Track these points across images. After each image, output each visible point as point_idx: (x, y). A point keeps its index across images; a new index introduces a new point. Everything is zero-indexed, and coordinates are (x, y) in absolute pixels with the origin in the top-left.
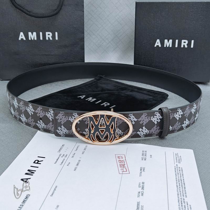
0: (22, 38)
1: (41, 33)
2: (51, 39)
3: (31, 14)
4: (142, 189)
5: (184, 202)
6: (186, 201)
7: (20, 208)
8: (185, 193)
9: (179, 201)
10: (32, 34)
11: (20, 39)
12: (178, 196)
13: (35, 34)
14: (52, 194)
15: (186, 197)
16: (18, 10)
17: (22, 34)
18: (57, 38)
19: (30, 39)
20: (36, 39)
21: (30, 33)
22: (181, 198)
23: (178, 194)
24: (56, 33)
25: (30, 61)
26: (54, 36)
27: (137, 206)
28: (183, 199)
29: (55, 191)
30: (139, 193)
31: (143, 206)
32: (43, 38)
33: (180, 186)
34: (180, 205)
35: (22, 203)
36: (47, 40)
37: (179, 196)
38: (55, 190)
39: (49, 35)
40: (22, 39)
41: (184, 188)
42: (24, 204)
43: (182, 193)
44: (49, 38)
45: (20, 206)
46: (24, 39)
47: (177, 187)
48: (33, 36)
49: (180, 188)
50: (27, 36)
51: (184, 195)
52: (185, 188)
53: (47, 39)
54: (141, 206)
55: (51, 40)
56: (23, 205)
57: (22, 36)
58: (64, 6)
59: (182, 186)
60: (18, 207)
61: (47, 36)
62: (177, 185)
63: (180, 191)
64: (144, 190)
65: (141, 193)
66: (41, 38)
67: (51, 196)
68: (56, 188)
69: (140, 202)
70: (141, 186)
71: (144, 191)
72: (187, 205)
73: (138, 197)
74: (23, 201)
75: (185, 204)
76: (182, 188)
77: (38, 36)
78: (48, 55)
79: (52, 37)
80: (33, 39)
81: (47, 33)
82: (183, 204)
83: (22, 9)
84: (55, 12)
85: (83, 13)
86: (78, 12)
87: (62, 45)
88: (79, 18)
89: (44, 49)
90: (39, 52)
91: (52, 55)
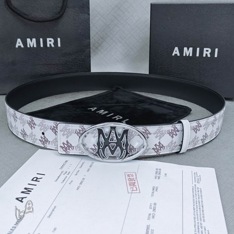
1: (41, 40)
4: (153, 211)
5: (201, 227)
6: (203, 226)
7: (12, 230)
8: (203, 217)
9: (195, 226)
10: (31, 41)
12: (194, 220)
14: (50, 215)
15: (204, 221)
18: (59, 45)
21: (28, 40)
22: (198, 223)
23: (195, 218)
24: (59, 39)
26: (56, 43)
27: (147, 230)
28: (201, 223)
29: (53, 212)
30: (150, 215)
31: (153, 230)
33: (197, 208)
34: (197, 230)
35: (15, 225)
37: (196, 220)
38: (53, 210)
39: (50, 42)
40: (20, 47)
41: (201, 211)
42: (17, 226)
43: (199, 216)
44: (50, 45)
45: (13, 228)
46: (22, 46)
47: (194, 209)
48: (32, 43)
49: (197, 210)
50: (25, 43)
51: (202, 219)
52: (203, 211)
53: (48, 46)
54: (151, 230)
55: (53, 47)
56: (15, 227)
58: (67, 9)
59: (200, 208)
60: (10, 229)
62: (194, 208)
63: (197, 215)
64: (155, 211)
65: (151, 215)
67: (48, 217)
68: (54, 208)
69: (150, 225)
70: (153, 208)
71: (156, 213)
72: (205, 230)
73: (148, 219)
74: (16, 223)
75: (202, 230)
76: (200, 211)
77: (38, 43)
78: (49, 64)
79: (54, 44)
81: (48, 39)
82: (200, 230)
85: (89, 16)
86: (83, 15)
87: (65, 53)
88: (84, 22)
89: (45, 57)
90: (39, 61)
91: (54, 65)
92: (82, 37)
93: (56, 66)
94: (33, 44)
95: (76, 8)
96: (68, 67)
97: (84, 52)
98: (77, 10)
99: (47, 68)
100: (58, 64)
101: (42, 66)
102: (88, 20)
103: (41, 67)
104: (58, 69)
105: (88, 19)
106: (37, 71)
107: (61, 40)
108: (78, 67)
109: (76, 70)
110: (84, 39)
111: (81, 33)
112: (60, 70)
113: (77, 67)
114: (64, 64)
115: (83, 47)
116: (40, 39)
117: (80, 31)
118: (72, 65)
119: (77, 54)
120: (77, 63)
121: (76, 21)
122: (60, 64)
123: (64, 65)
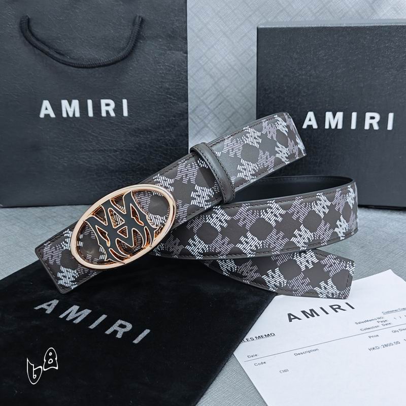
0: (47, 112)
1: (90, 102)
2: (113, 114)
3: (67, 59)
10: (70, 105)
11: (42, 115)
13: (76, 103)
16: (37, 52)
17: (46, 103)
18: (126, 113)
19: (64, 115)
20: (78, 115)
21: (65, 103)
24: (125, 102)
25: (65, 164)
26: (118, 109)
32: (94, 113)
36: (103, 117)
39: (108, 107)
40: (47, 116)
44: (107, 112)
46: (53, 115)
48: (70, 108)
50: (57, 108)
53: (104, 114)
55: (113, 117)
57: (46, 109)
58: (141, 41)
61: (104, 109)
66: (91, 114)
77: (83, 108)
78: (105, 150)
79: (114, 110)
80: (71, 115)
81: (103, 102)
83: (47, 49)
84: (121, 54)
85: (185, 55)
86: (173, 53)
87: (138, 129)
88: (176, 67)
89: (96, 137)
90: (85, 144)
91: (116, 151)
92: (172, 97)
93: (118, 153)
94: (73, 111)
95: (160, 40)
96: (143, 155)
97: (175, 126)
98: (162, 43)
99: (100, 157)
100: (122, 150)
101: (92, 153)
102: (183, 64)
103: (90, 155)
104: (122, 159)
105: (184, 62)
106: (81, 163)
107: (128, 103)
108: (164, 156)
109: (160, 161)
110: (175, 101)
111: (169, 89)
112: (127, 161)
113: (160, 156)
114: (135, 149)
115: (174, 117)
116: (87, 101)
117: (167, 86)
118: (151, 152)
119: (162, 131)
120: (160, 149)
121: (160, 66)
122: (127, 150)
123: (136, 152)
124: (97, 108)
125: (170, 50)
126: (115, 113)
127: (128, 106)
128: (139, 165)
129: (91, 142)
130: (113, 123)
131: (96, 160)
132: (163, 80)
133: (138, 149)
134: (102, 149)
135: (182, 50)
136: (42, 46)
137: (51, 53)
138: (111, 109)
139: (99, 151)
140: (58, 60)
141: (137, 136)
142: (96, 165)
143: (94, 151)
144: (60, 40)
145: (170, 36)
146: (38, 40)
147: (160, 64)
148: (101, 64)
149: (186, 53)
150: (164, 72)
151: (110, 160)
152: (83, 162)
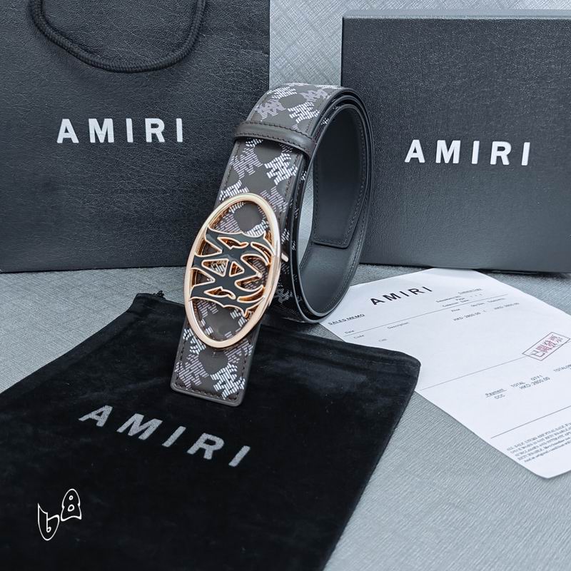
0: (67, 136)
2: (161, 139)
3: (97, 59)
11: (60, 141)
13: (108, 123)
16: (55, 47)
17: (66, 123)
19: (93, 140)
20: (111, 139)
32: (134, 138)
36: (149, 143)
57: (67, 131)
61: (149, 132)
66: (130, 139)
80: (102, 140)
83: (68, 44)
84: (178, 53)
124: (139, 130)
125: (245, 48)
126: (164, 137)
127: (184, 127)
128: (198, 212)
129: (129, 179)
130: (161, 151)
131: (136, 204)
132: (235, 92)
133: (196, 188)
134: (144, 188)
135: (262, 48)
136: (62, 40)
137: (76, 50)
138: (159, 132)
139: (142, 191)
140: (86, 61)
141: (196, 171)
142: (136, 212)
143: (134, 191)
144: (87, 32)
145: (245, 28)
146: (55, 29)
147: (230, 68)
148: (149, 67)
149: (268, 53)
150: (236, 79)
151: (157, 205)
152: (119, 207)
